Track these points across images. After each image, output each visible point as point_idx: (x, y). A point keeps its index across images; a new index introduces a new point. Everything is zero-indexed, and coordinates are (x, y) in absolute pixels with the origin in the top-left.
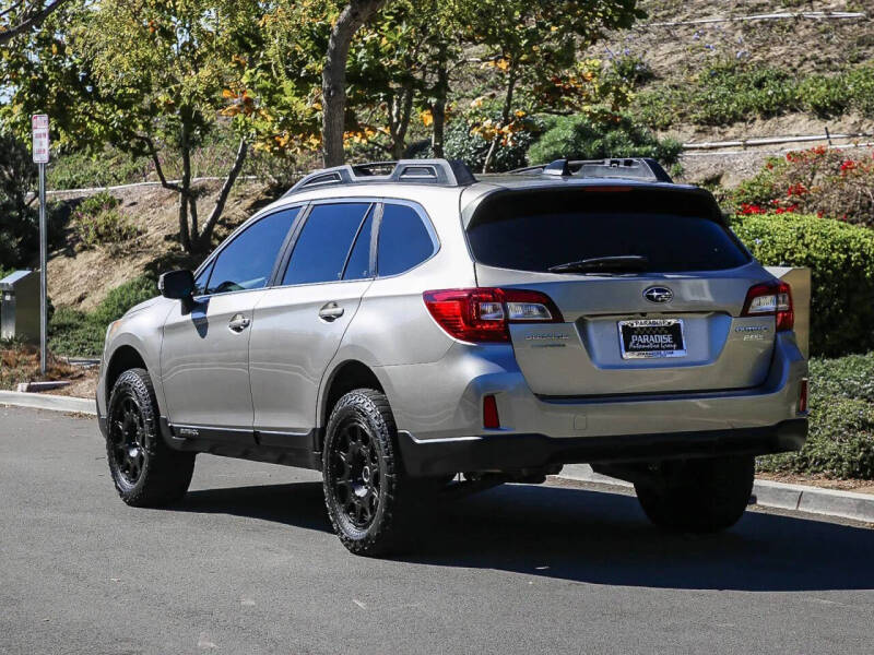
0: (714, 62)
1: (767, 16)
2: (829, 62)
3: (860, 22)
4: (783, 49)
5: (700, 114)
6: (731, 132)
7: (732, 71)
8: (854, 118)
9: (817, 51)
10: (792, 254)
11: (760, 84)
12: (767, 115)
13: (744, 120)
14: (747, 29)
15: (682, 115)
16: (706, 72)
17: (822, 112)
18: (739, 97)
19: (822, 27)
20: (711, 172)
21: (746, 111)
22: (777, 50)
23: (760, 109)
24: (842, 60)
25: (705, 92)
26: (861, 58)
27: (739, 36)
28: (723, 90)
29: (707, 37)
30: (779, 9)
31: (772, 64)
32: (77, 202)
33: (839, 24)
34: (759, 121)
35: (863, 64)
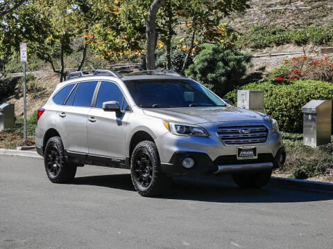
0: (256, 25)
1: (274, 8)
2: (299, 25)
3: (310, 10)
4: (281, 21)
5: (253, 44)
6: (265, 51)
7: (263, 28)
8: (310, 46)
9: (294, 21)
10: (314, 95)
11: (274, 33)
12: (278, 44)
13: (269, 47)
14: (267, 13)
15: (246, 45)
16: (253, 29)
17: (298, 43)
18: (267, 38)
19: (295, 12)
20: (262, 65)
21: (270, 43)
22: (279, 21)
23: (275, 42)
24: (304, 24)
25: (254, 36)
26: (311, 24)
27: (264, 16)
28: (260, 35)
29: (252, 16)
30: (278, 6)
31: (277, 26)
32: (19, 78)
33: (301, 11)
34: (275, 47)
35: (312, 26)
